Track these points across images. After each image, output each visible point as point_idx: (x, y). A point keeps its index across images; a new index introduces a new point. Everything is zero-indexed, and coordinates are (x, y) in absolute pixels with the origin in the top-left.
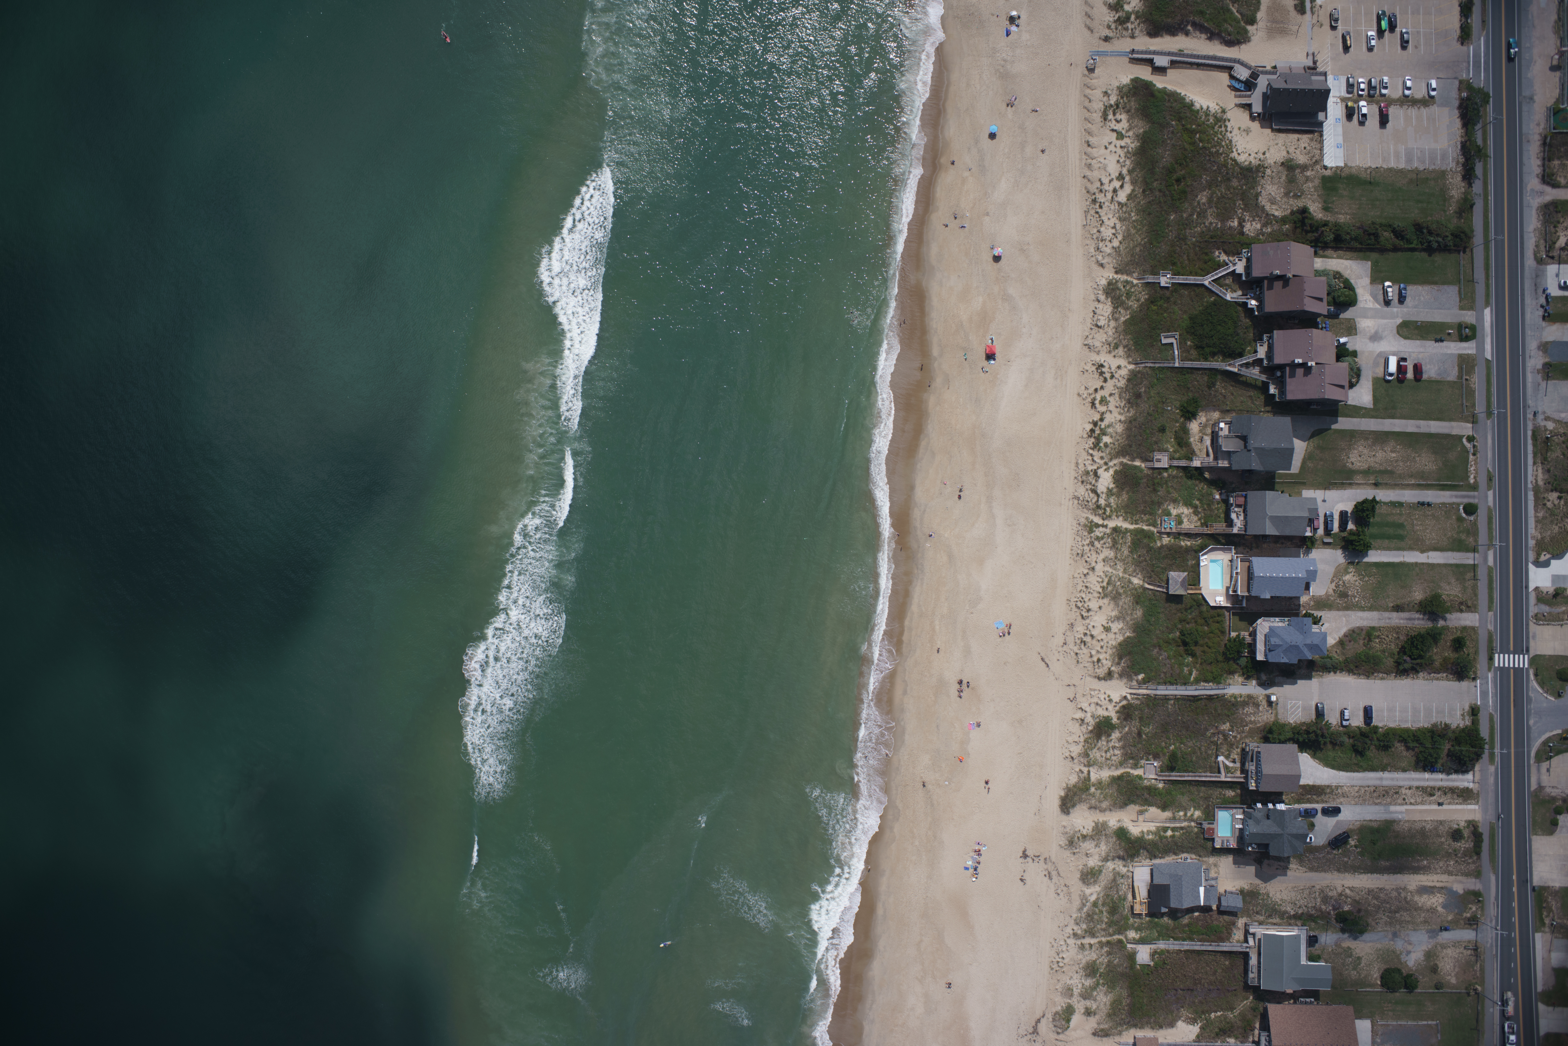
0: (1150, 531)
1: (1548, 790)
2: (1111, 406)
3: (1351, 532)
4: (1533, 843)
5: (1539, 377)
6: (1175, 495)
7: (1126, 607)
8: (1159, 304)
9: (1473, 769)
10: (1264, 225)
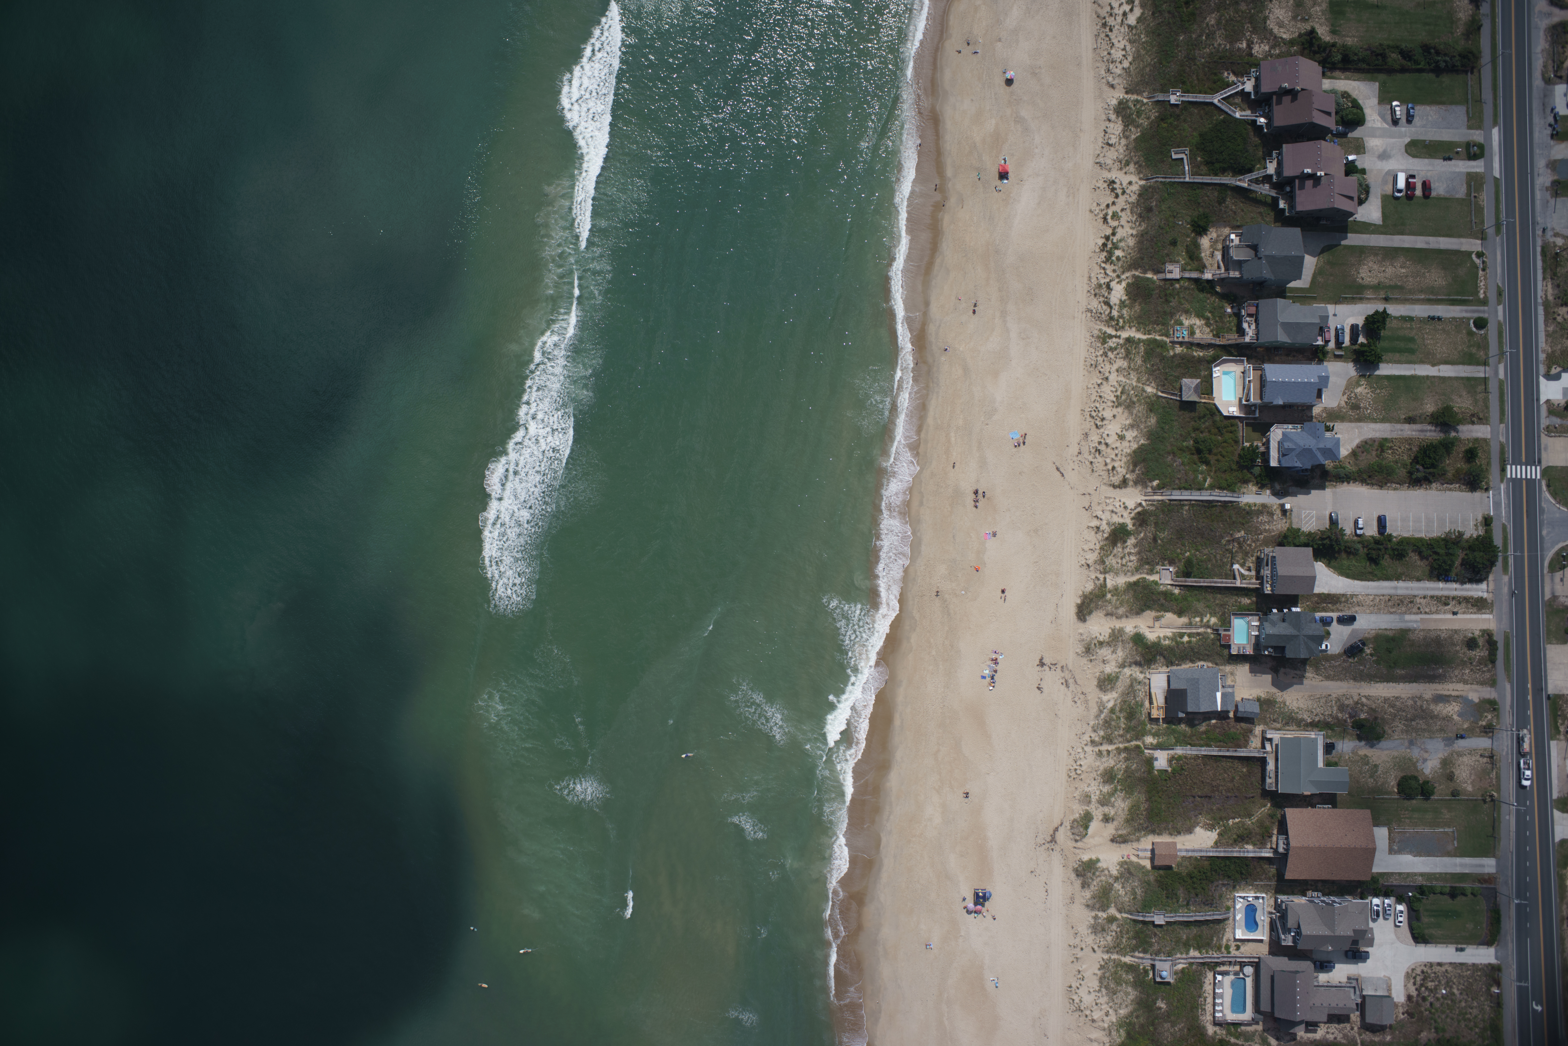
0: (1162, 340)
1: (1562, 599)
2: (1123, 221)
3: (1362, 344)
4: (1548, 652)
5: (1548, 195)
6: (1187, 306)
7: (1140, 415)
8: (1169, 121)
9: (1486, 578)
10: (1273, 47)
